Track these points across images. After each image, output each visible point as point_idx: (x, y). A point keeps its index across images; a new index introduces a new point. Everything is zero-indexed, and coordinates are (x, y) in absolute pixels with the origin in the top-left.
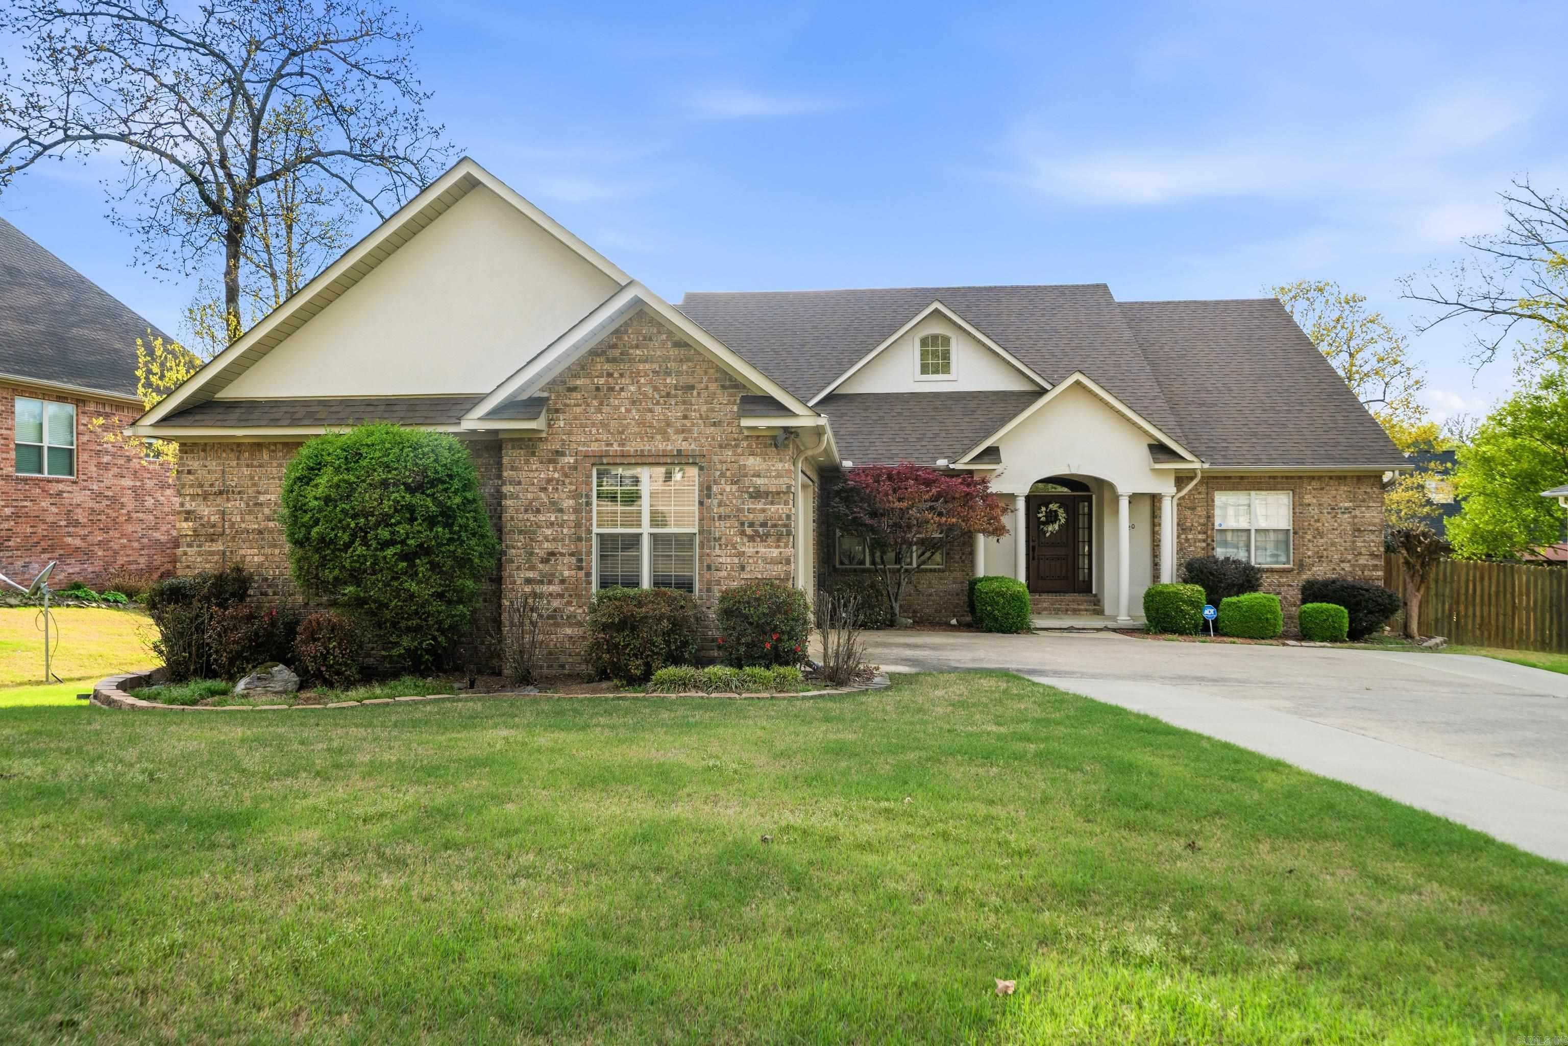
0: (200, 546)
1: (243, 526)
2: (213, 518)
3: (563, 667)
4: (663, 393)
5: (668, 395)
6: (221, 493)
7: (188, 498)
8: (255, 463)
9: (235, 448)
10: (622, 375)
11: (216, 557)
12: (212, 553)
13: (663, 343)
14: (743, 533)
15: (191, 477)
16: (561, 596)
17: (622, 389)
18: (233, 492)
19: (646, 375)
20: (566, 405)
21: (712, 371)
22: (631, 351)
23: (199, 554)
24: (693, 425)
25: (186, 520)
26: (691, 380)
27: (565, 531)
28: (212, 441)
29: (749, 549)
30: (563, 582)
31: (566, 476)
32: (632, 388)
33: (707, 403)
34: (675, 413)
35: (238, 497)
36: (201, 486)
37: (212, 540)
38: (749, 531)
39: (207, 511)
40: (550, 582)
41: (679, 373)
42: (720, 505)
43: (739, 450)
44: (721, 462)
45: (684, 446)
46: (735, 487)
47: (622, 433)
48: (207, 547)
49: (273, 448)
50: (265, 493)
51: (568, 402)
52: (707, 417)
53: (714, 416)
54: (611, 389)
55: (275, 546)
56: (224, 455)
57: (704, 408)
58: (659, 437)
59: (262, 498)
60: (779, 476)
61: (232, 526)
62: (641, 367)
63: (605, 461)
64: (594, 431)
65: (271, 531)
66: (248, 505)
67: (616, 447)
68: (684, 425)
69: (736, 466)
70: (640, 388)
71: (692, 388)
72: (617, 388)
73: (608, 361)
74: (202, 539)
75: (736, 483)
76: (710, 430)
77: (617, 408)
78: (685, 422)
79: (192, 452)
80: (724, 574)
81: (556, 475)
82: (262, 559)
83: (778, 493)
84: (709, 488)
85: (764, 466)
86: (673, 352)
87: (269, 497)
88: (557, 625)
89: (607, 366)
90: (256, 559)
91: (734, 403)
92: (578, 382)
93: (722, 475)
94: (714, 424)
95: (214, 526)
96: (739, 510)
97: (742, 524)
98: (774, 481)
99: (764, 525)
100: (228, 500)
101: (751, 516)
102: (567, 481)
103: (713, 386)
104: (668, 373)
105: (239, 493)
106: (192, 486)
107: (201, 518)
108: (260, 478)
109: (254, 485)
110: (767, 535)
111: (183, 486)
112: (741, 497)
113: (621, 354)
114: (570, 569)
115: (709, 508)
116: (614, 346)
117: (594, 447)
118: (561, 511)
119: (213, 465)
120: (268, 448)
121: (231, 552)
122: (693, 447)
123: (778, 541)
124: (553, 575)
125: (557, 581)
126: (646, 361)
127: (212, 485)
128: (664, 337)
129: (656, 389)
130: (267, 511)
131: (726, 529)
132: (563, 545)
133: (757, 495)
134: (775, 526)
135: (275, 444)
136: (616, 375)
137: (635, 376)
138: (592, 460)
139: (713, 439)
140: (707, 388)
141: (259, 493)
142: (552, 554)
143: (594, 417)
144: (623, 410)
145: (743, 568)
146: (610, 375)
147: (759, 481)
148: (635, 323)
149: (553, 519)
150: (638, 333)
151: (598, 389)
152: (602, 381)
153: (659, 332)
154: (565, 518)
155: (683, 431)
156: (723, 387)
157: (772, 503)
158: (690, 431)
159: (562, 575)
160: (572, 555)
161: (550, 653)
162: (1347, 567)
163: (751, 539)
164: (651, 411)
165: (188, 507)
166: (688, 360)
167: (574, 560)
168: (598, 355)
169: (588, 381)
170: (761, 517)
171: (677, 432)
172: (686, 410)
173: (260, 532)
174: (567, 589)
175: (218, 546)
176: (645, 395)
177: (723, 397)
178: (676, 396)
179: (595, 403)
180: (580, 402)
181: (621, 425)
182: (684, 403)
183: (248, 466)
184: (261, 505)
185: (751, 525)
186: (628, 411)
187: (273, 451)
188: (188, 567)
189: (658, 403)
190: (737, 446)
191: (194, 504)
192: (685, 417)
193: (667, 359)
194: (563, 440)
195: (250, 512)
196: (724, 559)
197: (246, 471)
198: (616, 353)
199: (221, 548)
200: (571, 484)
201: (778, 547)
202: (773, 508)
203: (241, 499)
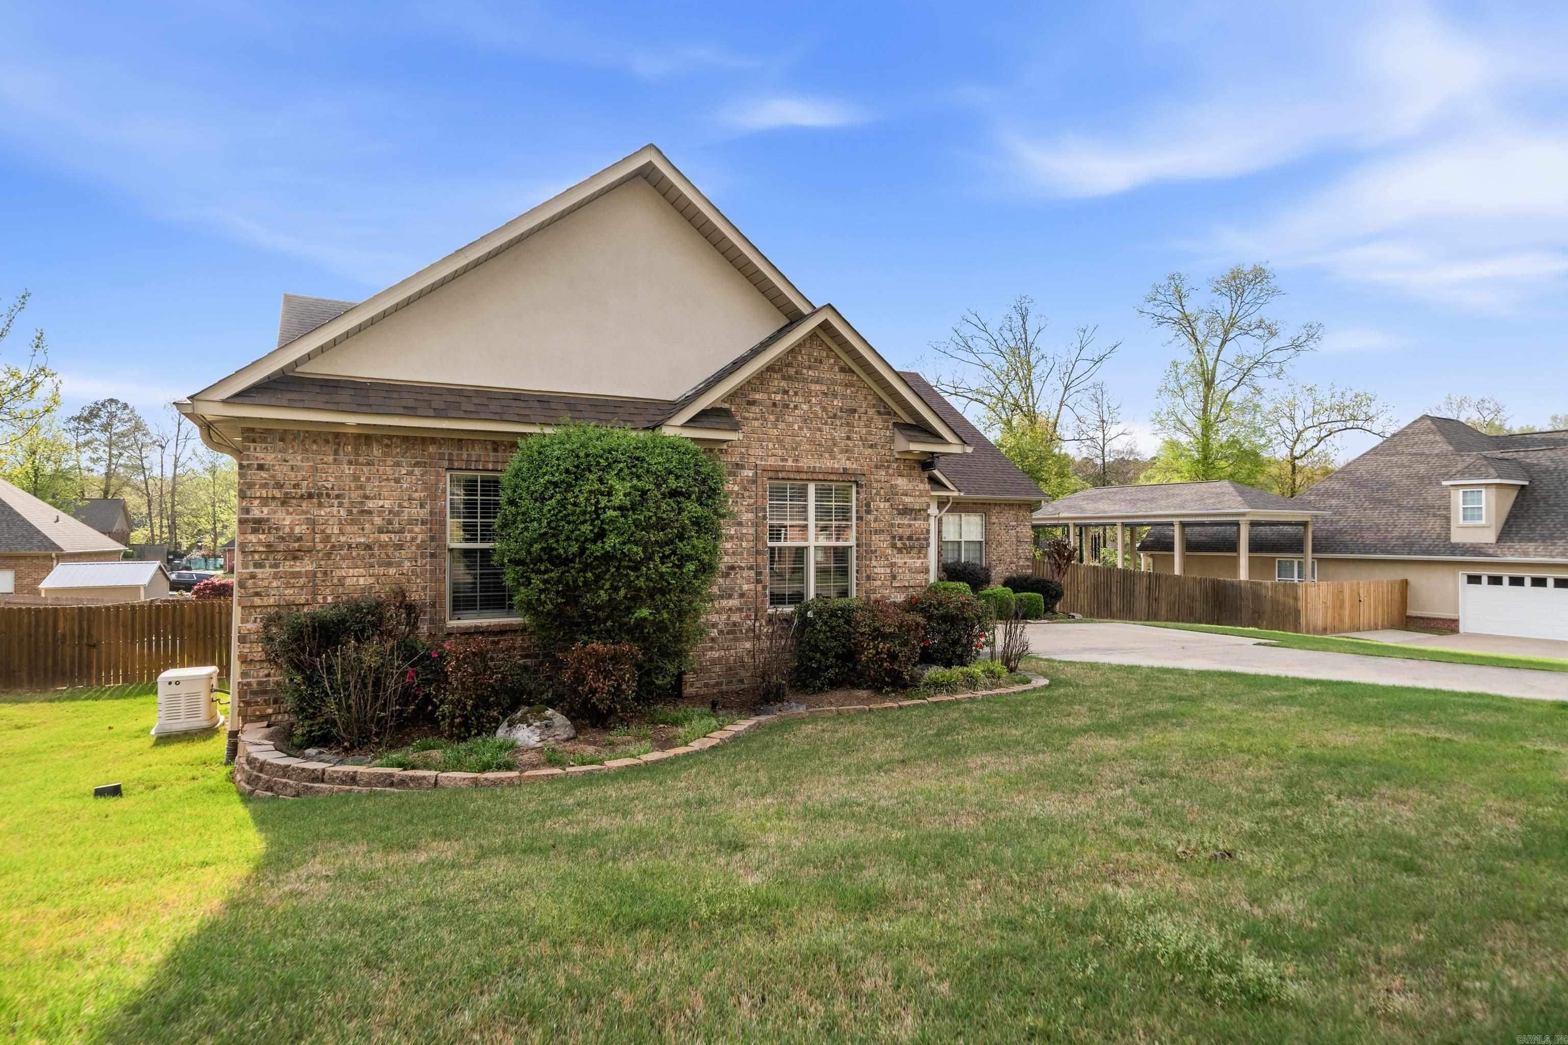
0: (276, 566)
1: (343, 539)
2: (297, 530)
3: (742, 681)
4: (831, 414)
5: (835, 416)
6: (310, 496)
7: (256, 502)
8: (361, 459)
9: (330, 438)
10: (796, 394)
11: (302, 581)
12: (297, 575)
13: (831, 368)
14: (894, 546)
15: (264, 474)
16: (740, 610)
17: (796, 407)
18: (328, 495)
19: (816, 396)
20: (745, 418)
21: (870, 397)
22: (805, 371)
23: (276, 576)
24: (855, 446)
25: (255, 531)
26: (854, 405)
27: (744, 544)
28: (295, 428)
29: (899, 560)
30: (742, 595)
31: (746, 489)
32: (805, 407)
33: (866, 426)
34: (839, 434)
35: (336, 502)
36: (279, 486)
37: (295, 558)
38: (899, 544)
39: (286, 519)
40: (730, 597)
41: (844, 397)
42: (876, 520)
43: (891, 471)
44: (877, 481)
45: (848, 465)
46: (887, 504)
47: (795, 449)
48: (287, 567)
49: (386, 441)
50: (374, 498)
51: (747, 415)
52: (866, 440)
53: (873, 439)
54: (787, 406)
55: (389, 565)
56: (315, 447)
57: (864, 431)
58: (827, 455)
59: (370, 504)
60: (920, 496)
61: (327, 538)
62: (813, 387)
63: (780, 475)
64: (771, 445)
65: (383, 546)
66: (350, 512)
67: (790, 463)
68: (847, 445)
69: (888, 485)
70: (811, 407)
71: (855, 411)
72: (792, 405)
73: (784, 378)
74: (279, 556)
75: (888, 501)
76: (868, 451)
77: (790, 425)
78: (849, 442)
79: (264, 440)
80: (878, 583)
81: (736, 488)
82: (371, 580)
83: (920, 510)
84: (868, 505)
85: (910, 487)
86: (840, 376)
87: (381, 503)
88: (736, 640)
89: (783, 384)
90: (362, 581)
91: (887, 428)
92: (757, 396)
93: (878, 494)
94: (871, 446)
95: (299, 539)
96: (892, 525)
97: (894, 538)
98: (918, 500)
99: (910, 538)
100: (320, 505)
101: (901, 530)
102: (746, 494)
103: (871, 412)
104: (835, 396)
105: (338, 496)
106: (264, 486)
107: (277, 529)
108: (368, 479)
109: (361, 487)
110: (912, 548)
111: (251, 486)
112: (891, 514)
113: (796, 373)
114: (748, 582)
115: (868, 523)
116: (789, 365)
117: (771, 461)
118: (740, 524)
119: (297, 459)
120: (378, 441)
121: (325, 573)
122: (854, 466)
123: (919, 552)
124: (732, 589)
125: (736, 595)
126: (817, 382)
127: (296, 486)
128: (832, 361)
129: (824, 409)
130: (378, 521)
131: (881, 542)
132: (742, 559)
133: (906, 511)
134: (918, 539)
135: (390, 437)
136: (791, 393)
137: (808, 395)
138: (771, 474)
139: (871, 460)
140: (866, 413)
141: (367, 497)
142: (732, 568)
143: (771, 432)
144: (796, 427)
145: (894, 577)
146: (786, 392)
147: (907, 499)
148: (808, 345)
149: (733, 532)
150: (810, 355)
151: (774, 405)
152: (778, 397)
153: (828, 356)
154: (745, 531)
155: (847, 451)
156: (879, 413)
157: (915, 519)
158: (852, 452)
159: (741, 588)
160: (751, 568)
161: (730, 669)
162: (1013, 566)
163: (900, 551)
164: (820, 430)
165: (256, 513)
166: (852, 385)
167: (752, 573)
168: (774, 371)
169: (766, 396)
170: (907, 532)
171: (842, 452)
172: (850, 431)
173: (368, 547)
174: (746, 602)
175: (306, 565)
176: (816, 414)
177: (878, 422)
178: (841, 418)
179: (772, 418)
180: (759, 416)
181: (794, 441)
182: (848, 424)
183: (350, 463)
184: (370, 512)
185: (901, 538)
186: (800, 428)
187: (387, 446)
188: (257, 594)
189: (826, 424)
190: (888, 467)
191: (265, 510)
192: (849, 438)
193: (834, 383)
194: (742, 453)
195: (353, 522)
196: (880, 570)
197: (348, 470)
198: (792, 371)
199: (310, 568)
200: (750, 497)
201: (919, 558)
202: (917, 523)
203: (341, 505)
